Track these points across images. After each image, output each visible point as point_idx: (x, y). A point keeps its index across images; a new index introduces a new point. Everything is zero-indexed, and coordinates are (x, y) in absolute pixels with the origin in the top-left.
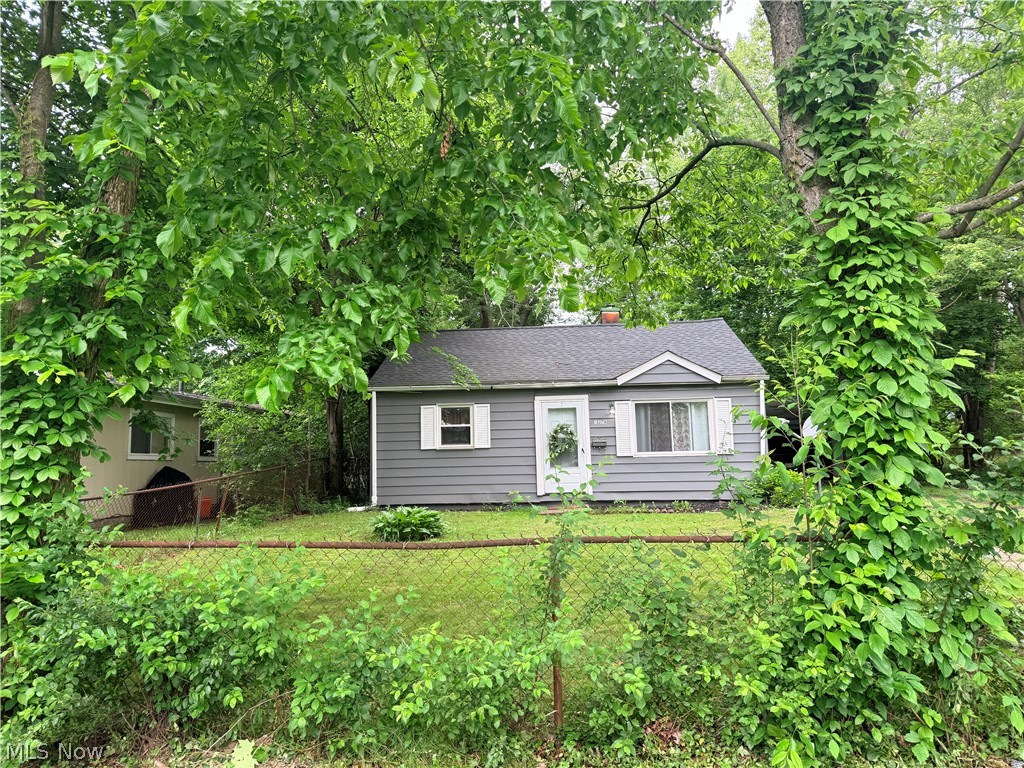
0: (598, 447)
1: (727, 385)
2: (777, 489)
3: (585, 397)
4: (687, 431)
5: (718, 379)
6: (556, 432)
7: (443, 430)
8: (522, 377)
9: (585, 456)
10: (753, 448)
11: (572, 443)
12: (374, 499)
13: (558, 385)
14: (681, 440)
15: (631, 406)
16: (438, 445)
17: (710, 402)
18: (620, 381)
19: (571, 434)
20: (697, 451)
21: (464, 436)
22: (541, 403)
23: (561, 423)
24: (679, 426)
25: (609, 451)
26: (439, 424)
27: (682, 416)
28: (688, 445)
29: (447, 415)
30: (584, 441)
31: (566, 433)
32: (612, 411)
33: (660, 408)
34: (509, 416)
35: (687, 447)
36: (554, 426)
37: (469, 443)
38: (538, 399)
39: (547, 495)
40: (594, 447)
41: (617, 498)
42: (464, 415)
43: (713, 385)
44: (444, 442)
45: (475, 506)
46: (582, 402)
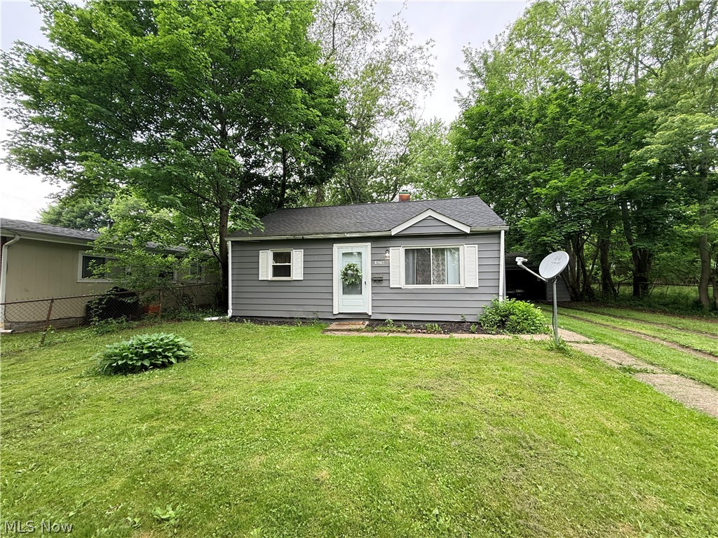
0: (377, 280)
1: (474, 234)
2: (511, 317)
3: (369, 244)
4: (443, 270)
5: (467, 230)
6: (346, 270)
7: (273, 266)
8: (326, 231)
9: (367, 288)
10: (493, 283)
11: (359, 278)
12: (230, 314)
13: (348, 235)
14: (438, 276)
15: (402, 251)
16: (270, 277)
17: (461, 248)
18: (394, 233)
19: (357, 271)
20: (450, 285)
21: (286, 271)
22: (338, 249)
23: (350, 264)
24: (438, 266)
25: (385, 284)
26: (271, 263)
27: (440, 258)
28: (444, 280)
29: (277, 257)
30: (366, 276)
31: (353, 270)
32: (387, 255)
33: (423, 253)
34: (316, 258)
35: (443, 282)
36: (345, 265)
37: (290, 276)
38: (336, 246)
39: (340, 313)
40: (374, 280)
41: (390, 318)
42: (287, 257)
43: (464, 235)
44: (274, 276)
46: (366, 248)
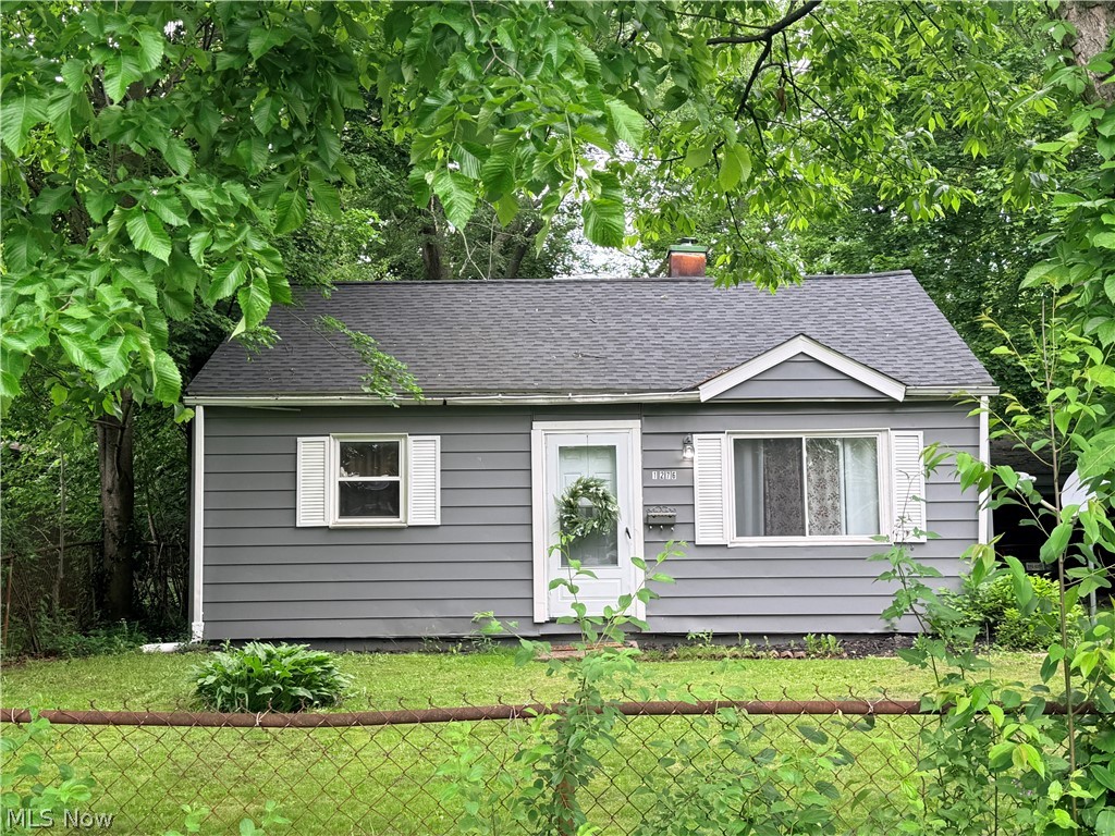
0: (657, 526)
1: (914, 404)
2: (1009, 612)
3: (634, 426)
4: (835, 496)
5: (898, 393)
6: (574, 494)
7: (342, 484)
8: (507, 383)
9: (632, 543)
10: (962, 531)
11: (607, 518)
12: (198, 627)
13: (580, 399)
14: (822, 513)
15: (726, 444)
16: (333, 518)
17: (881, 439)
18: (705, 394)
19: (606, 498)
20: (855, 536)
21: (387, 499)
22: (546, 437)
23: (586, 477)
24: (821, 484)
25: (680, 534)
26: (335, 475)
27: (827, 464)
28: (837, 524)
29: (352, 457)
30: (630, 511)
31: (595, 497)
32: (688, 454)
33: (783, 449)
34: (479, 462)
35: (834, 528)
36: (571, 482)
37: (397, 514)
38: (539, 428)
39: (553, 621)
40: (651, 525)
41: (694, 628)
42: (387, 457)
43: (889, 405)
44: (345, 511)
45: (406, 643)
46: (627, 435)
